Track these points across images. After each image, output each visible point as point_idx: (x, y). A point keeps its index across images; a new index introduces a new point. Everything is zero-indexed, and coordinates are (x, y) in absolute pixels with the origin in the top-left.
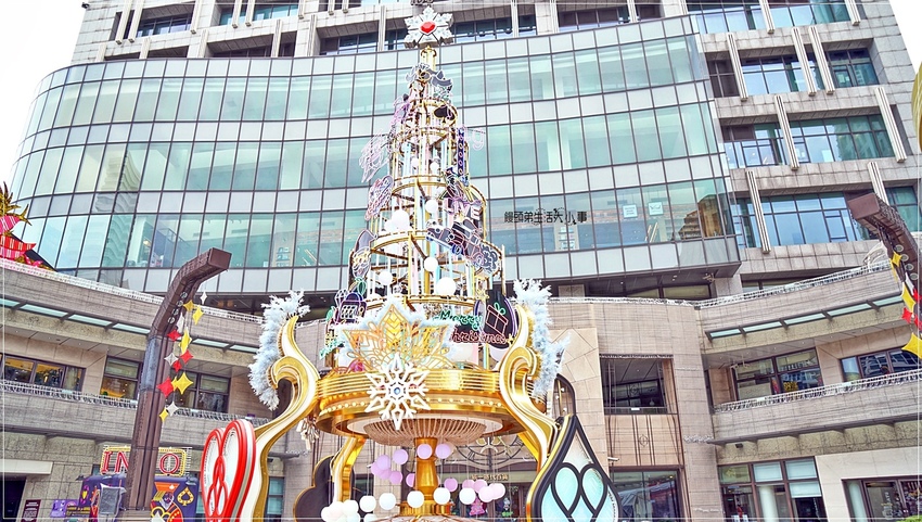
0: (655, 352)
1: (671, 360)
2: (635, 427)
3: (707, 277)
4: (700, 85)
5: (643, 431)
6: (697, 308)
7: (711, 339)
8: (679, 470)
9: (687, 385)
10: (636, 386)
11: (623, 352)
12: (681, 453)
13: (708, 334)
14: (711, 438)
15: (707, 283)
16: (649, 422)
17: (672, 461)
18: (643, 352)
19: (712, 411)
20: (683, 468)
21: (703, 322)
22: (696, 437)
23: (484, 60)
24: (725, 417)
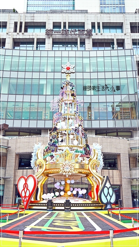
0: (116, 152)
1: (120, 155)
2: (109, 173)
3: (131, 131)
4: (134, 72)
5: (111, 175)
6: (128, 140)
7: (131, 149)
8: (120, 186)
9: (124, 162)
10: (108, 160)
11: (107, 152)
12: (121, 181)
13: (131, 148)
14: (129, 178)
15: (131, 132)
16: (113, 172)
17: (119, 183)
18: (112, 152)
19: (130, 170)
20: (121, 185)
21: (129, 144)
22: (125, 177)
23: (69, 57)
24: (134, 172)
